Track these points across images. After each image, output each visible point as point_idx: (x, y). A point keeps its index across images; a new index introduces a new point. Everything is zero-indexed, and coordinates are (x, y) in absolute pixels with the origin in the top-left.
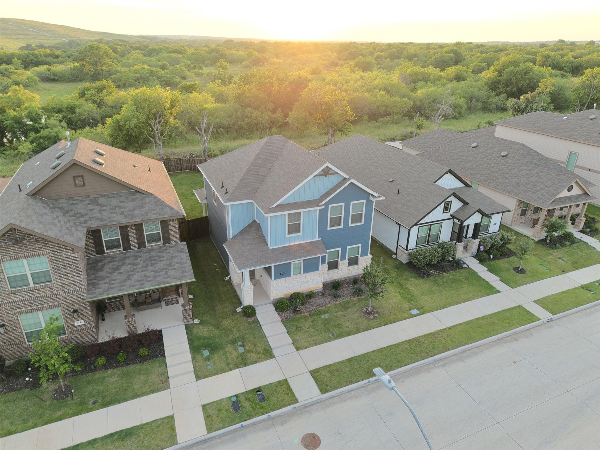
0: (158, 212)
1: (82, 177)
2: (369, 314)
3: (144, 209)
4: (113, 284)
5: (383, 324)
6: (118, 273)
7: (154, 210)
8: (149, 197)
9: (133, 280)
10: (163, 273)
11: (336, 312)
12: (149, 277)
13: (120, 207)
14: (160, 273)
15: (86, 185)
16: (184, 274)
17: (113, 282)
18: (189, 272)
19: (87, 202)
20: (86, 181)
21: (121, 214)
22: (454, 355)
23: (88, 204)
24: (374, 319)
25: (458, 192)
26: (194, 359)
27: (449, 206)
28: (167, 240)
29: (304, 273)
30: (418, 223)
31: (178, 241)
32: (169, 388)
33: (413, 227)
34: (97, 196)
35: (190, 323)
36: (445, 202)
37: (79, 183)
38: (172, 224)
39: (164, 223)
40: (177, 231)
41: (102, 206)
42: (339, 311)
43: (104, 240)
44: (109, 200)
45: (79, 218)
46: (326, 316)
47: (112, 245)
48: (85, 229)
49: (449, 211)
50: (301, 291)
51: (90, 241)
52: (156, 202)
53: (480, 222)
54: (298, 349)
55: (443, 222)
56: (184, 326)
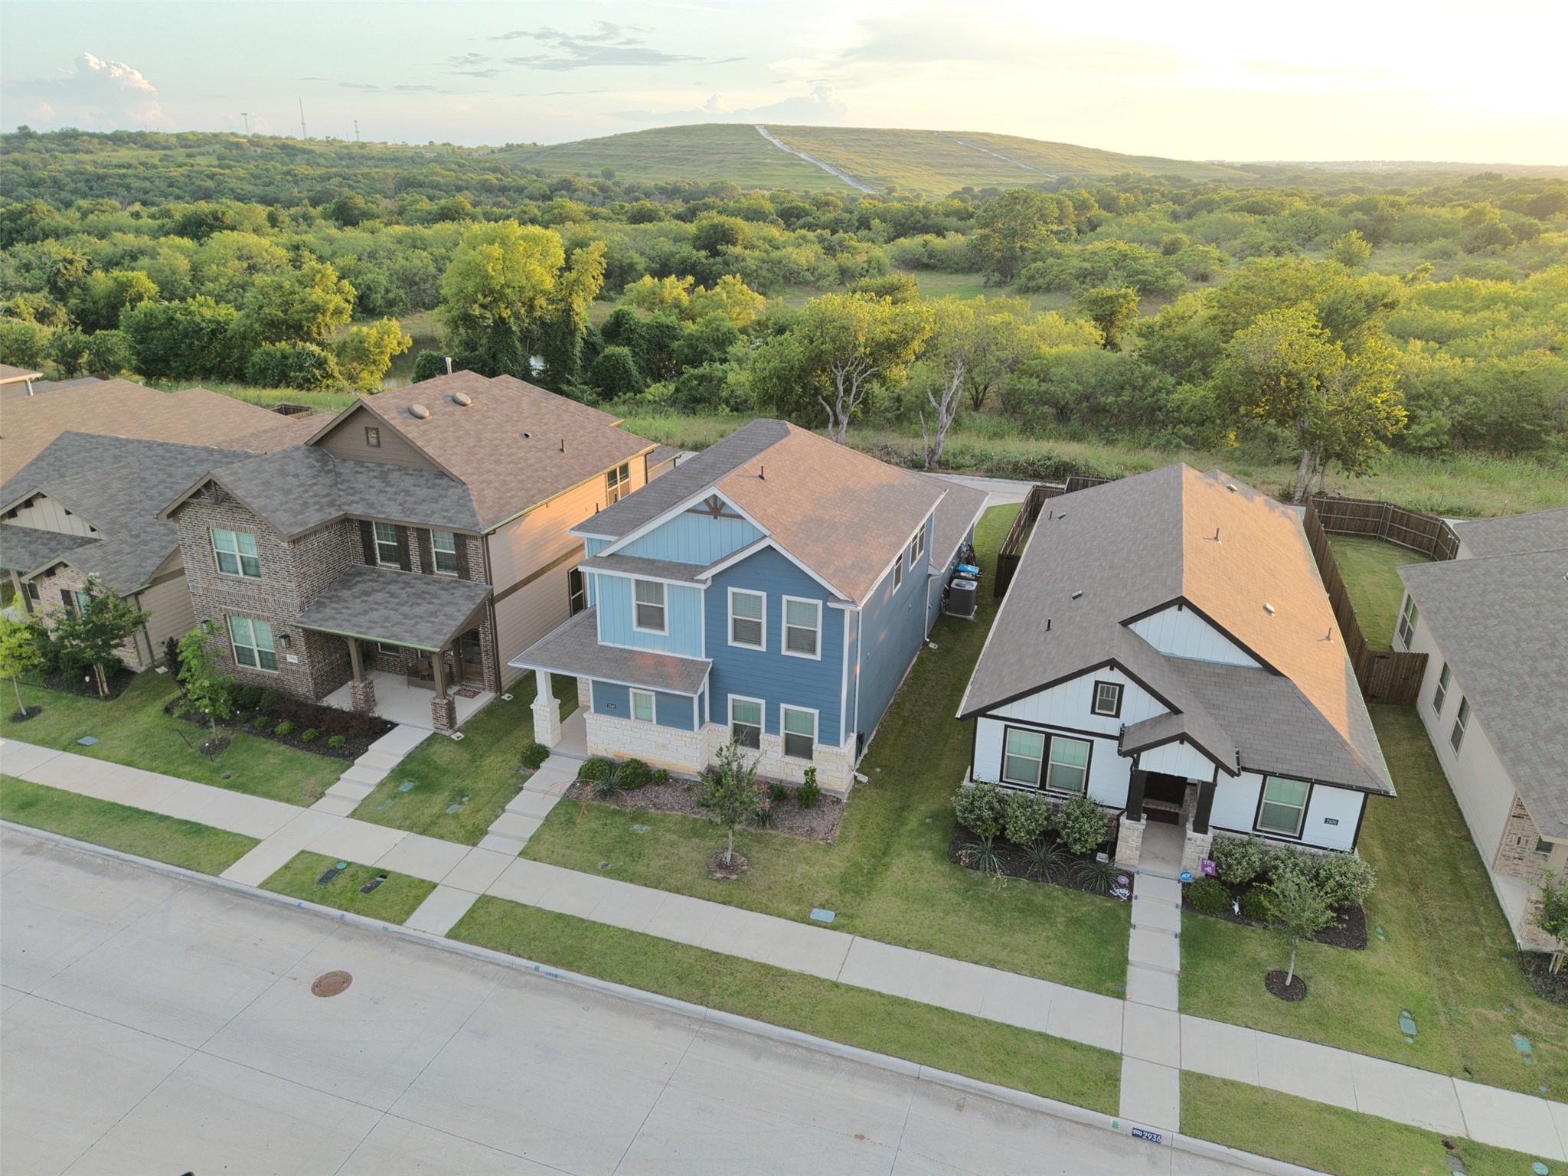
0: (450, 515)
1: (377, 430)
3: (435, 505)
6: (362, 601)
7: (447, 511)
8: (456, 487)
9: (367, 618)
10: (413, 622)
11: (669, 831)
12: (389, 622)
13: (407, 492)
14: (408, 622)
15: (382, 445)
19: (375, 474)
20: (381, 440)
21: (400, 504)
22: (760, 1036)
23: (375, 477)
24: (718, 880)
25: (1218, 675)
26: (382, 784)
27: (1113, 697)
28: (464, 572)
29: (659, 722)
30: (989, 713)
31: (483, 580)
32: (308, 806)
33: (980, 719)
34: (391, 467)
35: (443, 732)
36: (1097, 683)
37: (373, 441)
38: (472, 544)
39: (460, 540)
40: (481, 560)
41: (388, 484)
42: (674, 832)
43: (377, 542)
44: (404, 477)
45: (348, 494)
46: (644, 828)
47: (388, 555)
48: (341, 513)
49: (1114, 713)
50: (649, 762)
51: (357, 537)
52: (460, 498)
53: (1210, 780)
54: (523, 854)
55: (1096, 739)
56: (429, 733)
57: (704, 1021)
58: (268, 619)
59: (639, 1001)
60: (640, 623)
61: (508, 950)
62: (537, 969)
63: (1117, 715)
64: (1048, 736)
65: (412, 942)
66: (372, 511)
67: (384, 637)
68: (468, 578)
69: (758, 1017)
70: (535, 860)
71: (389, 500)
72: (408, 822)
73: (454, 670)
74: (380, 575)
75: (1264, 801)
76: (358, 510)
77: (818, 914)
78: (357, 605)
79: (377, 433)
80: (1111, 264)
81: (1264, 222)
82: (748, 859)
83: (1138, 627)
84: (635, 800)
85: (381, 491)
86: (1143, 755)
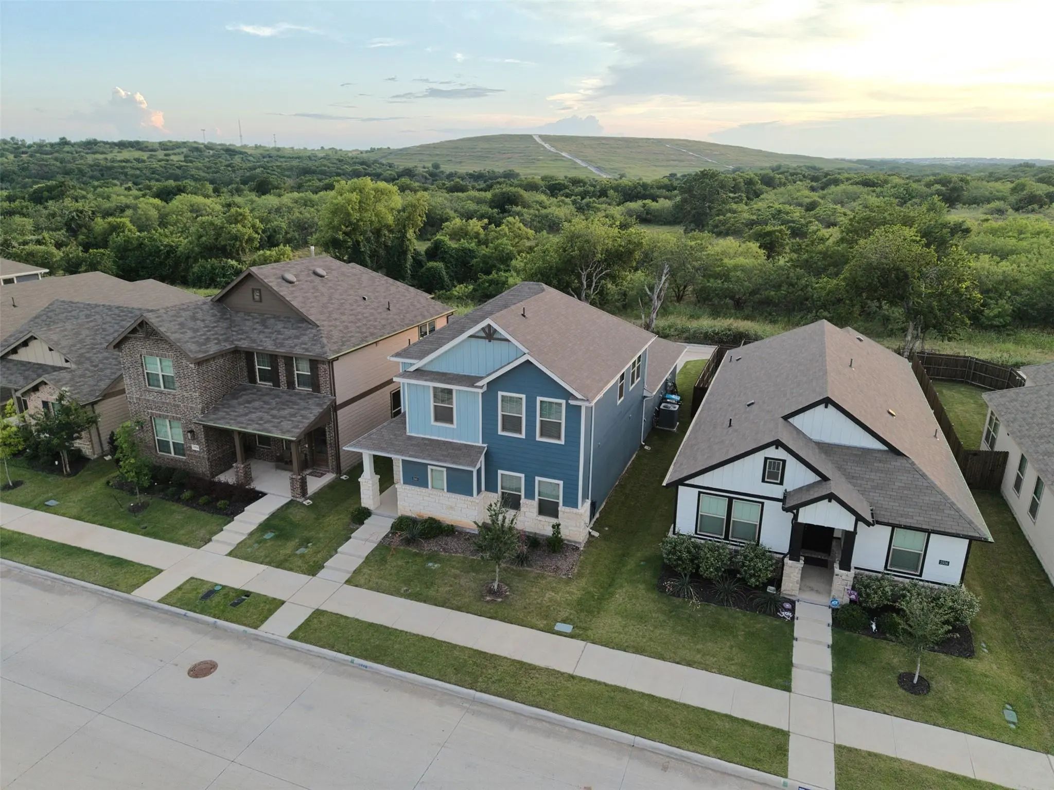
0: (307, 347)
1: (260, 290)
3: (297, 341)
5: (489, 615)
6: (245, 407)
7: (305, 344)
8: (312, 328)
11: (453, 567)
13: (279, 332)
15: (263, 300)
19: (257, 320)
20: (263, 297)
21: (274, 340)
22: (515, 713)
23: (257, 323)
24: (488, 602)
25: (856, 455)
26: (251, 534)
27: (779, 470)
28: (316, 388)
29: (448, 491)
30: (687, 482)
31: (329, 393)
32: (199, 548)
33: (681, 488)
34: (269, 316)
35: (298, 500)
36: (766, 459)
37: (257, 298)
38: (323, 368)
39: (314, 364)
40: (328, 379)
41: (266, 327)
42: (457, 568)
43: (257, 367)
44: (278, 322)
45: (239, 334)
46: (436, 566)
47: (265, 376)
48: (233, 346)
49: (779, 482)
50: (441, 520)
51: (243, 363)
52: (315, 336)
53: (852, 529)
54: (348, 582)
55: (765, 501)
56: (288, 500)
57: (474, 701)
58: (179, 419)
59: (427, 686)
60: (436, 419)
61: (332, 648)
62: (352, 662)
63: (781, 483)
64: (730, 500)
65: (262, 641)
66: (254, 345)
67: (259, 431)
68: (319, 392)
69: (513, 699)
70: (356, 586)
71: (266, 337)
72: (268, 559)
73: (308, 457)
74: (259, 390)
75: (892, 547)
76: (244, 344)
77: (560, 627)
78: (241, 410)
79: (260, 293)
80: (770, 217)
81: (874, 191)
82: (511, 588)
83: (796, 421)
84: (430, 546)
85: (260, 332)
86: (801, 510)
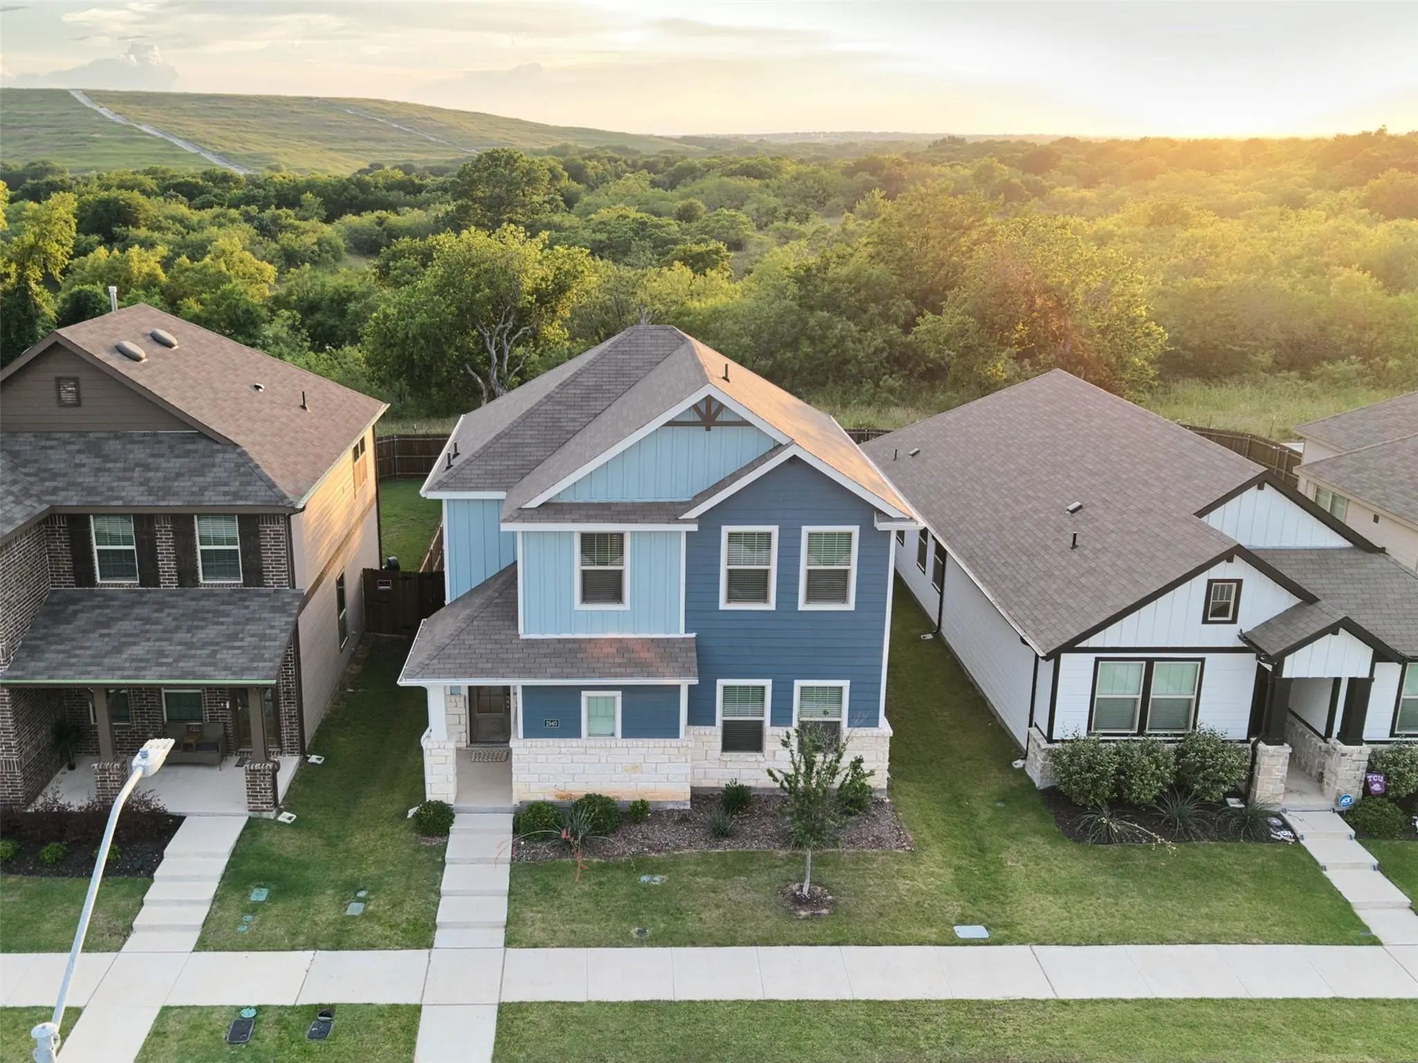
0: (232, 489)
1: (76, 381)
2: (799, 901)
3: (201, 479)
4: (76, 656)
6: (102, 635)
7: (226, 484)
8: (225, 452)
9: (124, 656)
10: (207, 651)
11: (695, 874)
12: (167, 657)
13: (146, 467)
14: (199, 652)
15: (84, 402)
16: (255, 664)
17: (78, 652)
18: (271, 660)
19: (75, 447)
20: (84, 394)
21: (141, 484)
24: (806, 919)
27: (1229, 597)
28: (254, 575)
29: (625, 735)
31: (285, 583)
32: (116, 951)
33: (1066, 657)
34: (104, 435)
35: (266, 815)
36: (1210, 582)
37: (68, 397)
38: (268, 529)
39: (250, 523)
40: (283, 553)
41: (107, 458)
42: (704, 874)
43: (95, 548)
44: (129, 447)
45: (43, 480)
46: (657, 878)
47: (116, 564)
48: (46, 506)
49: (1230, 618)
51: (61, 544)
52: (238, 466)
53: (1366, 675)
54: (511, 943)
55: (1206, 655)
56: (247, 820)
60: (585, 598)
63: (1234, 621)
64: (1150, 663)
66: (91, 499)
68: (262, 582)
71: (120, 479)
74: (109, 597)
76: (72, 500)
77: (965, 932)
79: (77, 385)
83: (1215, 518)
84: (621, 847)
85: (98, 470)
86: (1288, 660)
